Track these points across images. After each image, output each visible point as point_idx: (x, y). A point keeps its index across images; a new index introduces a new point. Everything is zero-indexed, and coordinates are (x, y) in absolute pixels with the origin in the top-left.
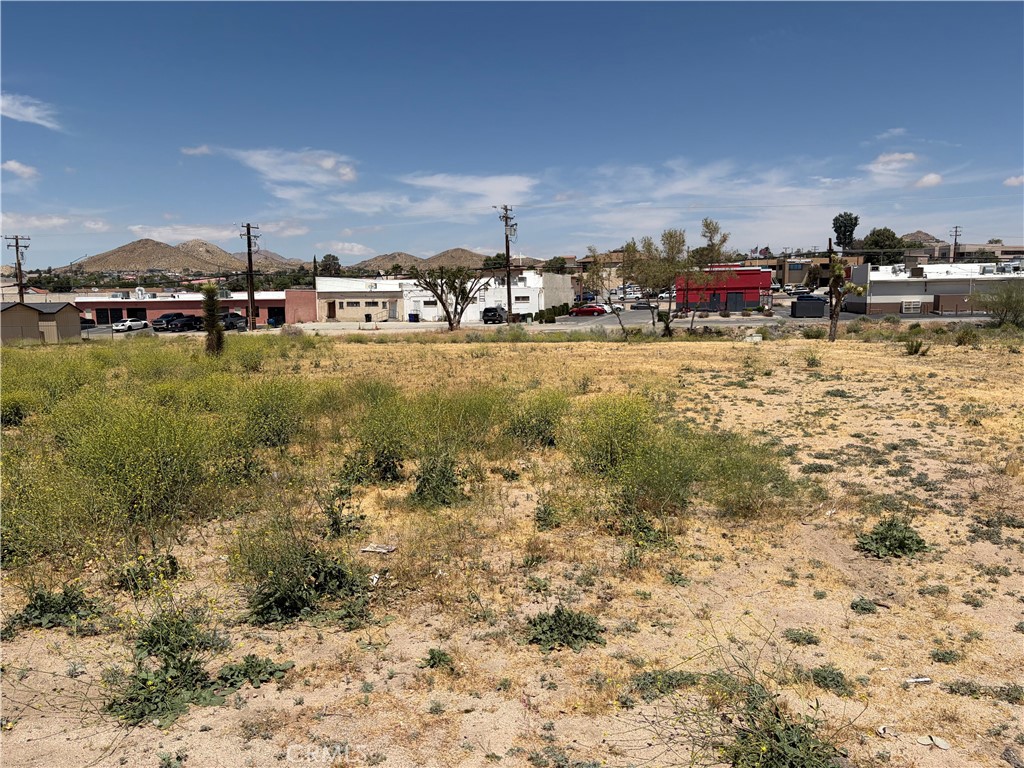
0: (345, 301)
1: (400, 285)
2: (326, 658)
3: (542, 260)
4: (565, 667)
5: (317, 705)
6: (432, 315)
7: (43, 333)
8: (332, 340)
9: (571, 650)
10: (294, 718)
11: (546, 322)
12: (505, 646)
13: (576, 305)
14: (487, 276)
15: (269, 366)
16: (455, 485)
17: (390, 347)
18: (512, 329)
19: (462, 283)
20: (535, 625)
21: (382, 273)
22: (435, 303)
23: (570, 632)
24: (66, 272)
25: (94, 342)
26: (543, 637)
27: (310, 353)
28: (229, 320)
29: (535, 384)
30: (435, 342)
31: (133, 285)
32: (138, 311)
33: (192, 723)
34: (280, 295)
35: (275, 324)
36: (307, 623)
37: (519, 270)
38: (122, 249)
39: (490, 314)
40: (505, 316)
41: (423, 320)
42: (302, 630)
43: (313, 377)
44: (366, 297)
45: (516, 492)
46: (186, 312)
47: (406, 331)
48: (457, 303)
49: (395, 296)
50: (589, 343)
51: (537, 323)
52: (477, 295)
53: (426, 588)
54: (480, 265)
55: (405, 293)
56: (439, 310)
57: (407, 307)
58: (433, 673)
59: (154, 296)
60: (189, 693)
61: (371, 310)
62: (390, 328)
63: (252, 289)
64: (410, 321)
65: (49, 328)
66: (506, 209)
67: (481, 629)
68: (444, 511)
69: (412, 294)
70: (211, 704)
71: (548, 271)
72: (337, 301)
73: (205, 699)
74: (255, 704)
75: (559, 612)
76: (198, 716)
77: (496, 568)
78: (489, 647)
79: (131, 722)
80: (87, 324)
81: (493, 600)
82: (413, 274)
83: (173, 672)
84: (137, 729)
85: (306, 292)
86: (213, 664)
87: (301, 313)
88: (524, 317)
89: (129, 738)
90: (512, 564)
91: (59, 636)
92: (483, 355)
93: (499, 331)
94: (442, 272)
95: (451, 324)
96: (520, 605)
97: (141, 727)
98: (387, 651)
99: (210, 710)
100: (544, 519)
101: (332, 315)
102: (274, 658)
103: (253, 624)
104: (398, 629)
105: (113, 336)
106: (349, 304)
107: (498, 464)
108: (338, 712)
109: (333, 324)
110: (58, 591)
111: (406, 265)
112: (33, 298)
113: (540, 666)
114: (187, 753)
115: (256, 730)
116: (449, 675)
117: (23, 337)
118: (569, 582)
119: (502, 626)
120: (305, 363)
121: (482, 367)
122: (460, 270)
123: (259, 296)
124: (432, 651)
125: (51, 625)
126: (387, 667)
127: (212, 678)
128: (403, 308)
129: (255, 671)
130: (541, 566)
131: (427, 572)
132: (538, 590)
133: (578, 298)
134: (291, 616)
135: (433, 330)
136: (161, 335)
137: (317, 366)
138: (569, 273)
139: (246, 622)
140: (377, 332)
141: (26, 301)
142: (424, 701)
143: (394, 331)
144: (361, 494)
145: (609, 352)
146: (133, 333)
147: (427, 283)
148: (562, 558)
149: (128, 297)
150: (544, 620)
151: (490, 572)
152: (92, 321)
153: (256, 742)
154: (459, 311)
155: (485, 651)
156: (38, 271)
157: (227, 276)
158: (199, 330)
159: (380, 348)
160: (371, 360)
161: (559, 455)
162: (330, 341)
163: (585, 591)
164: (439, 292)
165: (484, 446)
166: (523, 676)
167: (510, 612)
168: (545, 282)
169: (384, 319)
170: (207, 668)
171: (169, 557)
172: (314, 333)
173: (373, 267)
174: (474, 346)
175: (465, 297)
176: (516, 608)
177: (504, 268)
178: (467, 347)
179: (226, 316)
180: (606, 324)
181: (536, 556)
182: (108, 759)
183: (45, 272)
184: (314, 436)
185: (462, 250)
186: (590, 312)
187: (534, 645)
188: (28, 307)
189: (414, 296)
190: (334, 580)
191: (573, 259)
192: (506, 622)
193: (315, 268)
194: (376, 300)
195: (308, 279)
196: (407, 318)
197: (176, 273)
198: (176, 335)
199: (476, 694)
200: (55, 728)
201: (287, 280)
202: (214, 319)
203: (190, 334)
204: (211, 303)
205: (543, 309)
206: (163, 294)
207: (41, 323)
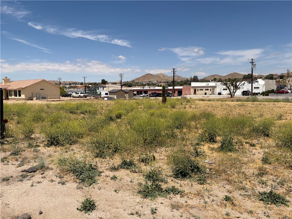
0: (199, 89)
1: (216, 84)
2: (193, 191)
3: (264, 75)
4: (273, 211)
5: (191, 204)
6: (225, 93)
7: (125, 97)
8: (195, 100)
9: (275, 206)
10: (185, 206)
11: (265, 95)
12: (251, 199)
13: (277, 90)
14: (244, 81)
15: (178, 107)
16: (233, 146)
17: (212, 102)
18: (253, 97)
19: (236, 83)
20: (262, 195)
21: (210, 81)
22: (226, 89)
23: (275, 199)
24: (131, 82)
25: (136, 99)
26: (265, 199)
27: (189, 104)
28: (167, 94)
29: (261, 116)
30: (226, 101)
31: (145, 85)
32: (146, 92)
33: (158, 201)
34: (181, 87)
35: (179, 96)
36: (188, 180)
37: (256, 79)
38: (143, 76)
39: (245, 93)
40: (250, 93)
41: (223, 94)
42: (187, 182)
43: (190, 110)
44: (205, 88)
45: (254, 151)
46: (157, 92)
47: (217, 98)
48: (234, 89)
49: (214, 87)
50: (282, 103)
51: (262, 96)
52: (241, 87)
53: (224, 176)
54: (242, 77)
55: (217, 86)
56: (228, 91)
57: (217, 90)
58: (226, 203)
59: (150, 88)
60: (158, 193)
61: (207, 91)
62: (212, 97)
63: (174, 86)
64: (218, 95)
65: (127, 96)
66: (252, 60)
67: (243, 192)
68: (229, 154)
69: (219, 87)
70: (163, 197)
71: (267, 79)
72: (197, 89)
73: (162, 195)
74: (174, 200)
75: (271, 192)
76: (160, 199)
77: (247, 174)
78: (245, 199)
79: (144, 197)
80: (135, 95)
81: (247, 184)
82: (220, 81)
83: (154, 186)
84: (145, 199)
85: (188, 86)
86: (164, 186)
87: (186, 92)
88: (257, 94)
89: (143, 201)
90: (253, 174)
91: (128, 172)
92: (242, 106)
93: (248, 98)
94: (229, 80)
95: (231, 96)
96: (256, 187)
97: (146, 199)
98: (211, 193)
99: (163, 198)
100: (265, 161)
101: (195, 93)
102: (179, 188)
103: (174, 177)
104: (215, 187)
105: (140, 98)
106: (200, 90)
107: (248, 141)
108: (197, 208)
109: (195, 95)
110: (128, 160)
111: (218, 78)
112: (124, 88)
113: (263, 209)
114: (157, 209)
115: (175, 207)
116: (232, 205)
117: (121, 98)
118: (275, 183)
119: (250, 193)
120: (187, 106)
121: (242, 109)
122: (235, 79)
123: (176, 88)
124: (226, 196)
125: (126, 168)
126: (212, 198)
127: (164, 190)
128: (216, 91)
129: (174, 191)
130: (264, 176)
131: (225, 171)
132: (263, 184)
133: (278, 87)
134: (184, 177)
135: (226, 97)
136: (151, 98)
137: (190, 107)
138: (275, 79)
139: (172, 176)
140: (208, 98)
141: (122, 89)
142: (224, 211)
143: (213, 98)
144: (203, 145)
145: (290, 106)
146: (144, 97)
147: (224, 83)
148: (272, 175)
149: (144, 88)
150: (265, 194)
151: (245, 175)
152: (136, 94)
153: (175, 210)
154: (234, 92)
155: (244, 199)
156: (125, 82)
157: (167, 82)
158: (160, 97)
159: (209, 102)
160: (206, 106)
161: (271, 140)
162: (194, 100)
163: (281, 187)
164: (228, 86)
165: (244, 135)
166: (257, 210)
167: (253, 189)
168: (265, 82)
169: (210, 94)
170: (162, 187)
171: (153, 156)
172: (190, 98)
173: (208, 79)
174: (239, 103)
175: (236, 88)
176: (255, 188)
177: (251, 78)
178: (237, 103)
179: (167, 93)
180: (289, 96)
181: (262, 173)
182: (138, 205)
184: (189, 127)
185: (236, 73)
186: (283, 92)
187: (261, 201)
188: (123, 91)
189: (220, 87)
190: (196, 169)
191: (276, 75)
192: (251, 192)
193: (191, 80)
194: (208, 89)
195: (189, 83)
196: (217, 94)
197: (155, 82)
198: (154, 98)
199: (241, 213)
200: (127, 194)
201: (183, 83)
202: (164, 94)
203: (158, 98)
204: (164, 90)
205: (264, 91)
206: (152, 87)
207: (125, 94)
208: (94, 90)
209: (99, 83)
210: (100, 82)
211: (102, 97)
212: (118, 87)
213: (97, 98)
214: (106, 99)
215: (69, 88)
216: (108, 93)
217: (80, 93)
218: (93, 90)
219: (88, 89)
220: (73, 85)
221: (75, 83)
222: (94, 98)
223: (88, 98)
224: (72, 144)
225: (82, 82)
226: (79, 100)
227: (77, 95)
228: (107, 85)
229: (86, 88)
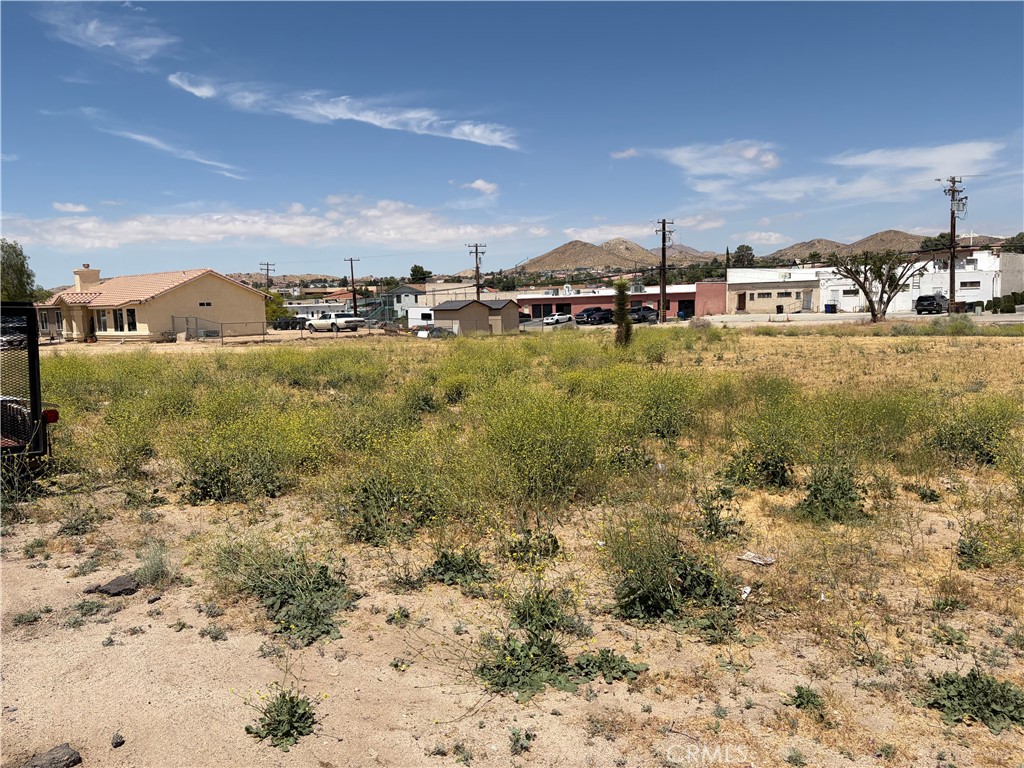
0: (756, 292)
1: (817, 274)
2: (681, 669)
3: (1001, 237)
4: (975, 748)
5: (664, 717)
6: (853, 305)
7: (491, 326)
8: (739, 333)
9: (987, 729)
10: (638, 726)
11: (1002, 312)
12: (894, 703)
14: (923, 260)
15: (672, 358)
16: (852, 500)
17: (801, 340)
18: (953, 320)
19: (891, 269)
20: (938, 686)
21: (798, 262)
22: (856, 292)
23: (988, 705)
24: (513, 273)
25: (529, 333)
26: (948, 703)
27: (716, 346)
28: (641, 313)
29: (978, 386)
30: (853, 335)
31: (562, 283)
32: (564, 306)
33: (545, 703)
34: (691, 288)
35: (684, 317)
36: (668, 626)
37: (968, 250)
38: (556, 251)
39: (926, 303)
40: (945, 305)
41: (842, 311)
42: (663, 632)
43: (713, 369)
44: (778, 287)
45: (935, 516)
46: (604, 307)
47: (821, 323)
48: (883, 291)
49: (810, 286)
51: (989, 312)
52: (910, 282)
53: (803, 614)
54: (917, 247)
55: (822, 282)
56: (861, 300)
57: (823, 297)
58: (797, 715)
59: (578, 292)
60: (547, 674)
61: (784, 301)
62: (803, 320)
63: (665, 283)
64: (826, 312)
65: (496, 321)
66: (953, 181)
67: (865, 675)
68: (837, 528)
69: (830, 283)
70: (564, 689)
71: (1009, 251)
72: (748, 293)
73: (560, 682)
74: (605, 700)
75: (973, 676)
76: (552, 698)
77: (895, 604)
78: (874, 700)
79: (495, 688)
80: (524, 318)
81: (887, 644)
82: (833, 261)
83: (534, 649)
84: (499, 697)
85: (716, 284)
86: (573, 649)
87: (711, 305)
88: (971, 306)
89: (491, 704)
90: (918, 604)
91: (454, 594)
92: (911, 350)
93: (936, 323)
94: (867, 258)
95: (874, 315)
96: (921, 656)
97: (502, 696)
98: (748, 675)
99: (563, 694)
100: (968, 555)
101: (741, 307)
102: (630, 656)
103: (617, 617)
104: (764, 652)
105: (543, 329)
106: (760, 295)
107: (913, 480)
108: (684, 731)
109: (743, 316)
110: (459, 553)
111: (825, 252)
112: (488, 296)
113: (938, 740)
114: (536, 732)
115: (602, 727)
116: (818, 722)
117: (477, 329)
118: (995, 640)
119: (894, 677)
120: (709, 356)
121: (909, 364)
122: (889, 254)
123: (671, 289)
124: (799, 689)
125: (451, 582)
126: (747, 694)
127: (571, 663)
128: (818, 299)
129: (607, 665)
130: (957, 613)
131: (808, 595)
132: (950, 643)
134: (654, 616)
135: (852, 321)
136: (581, 327)
137: (720, 359)
139: (610, 613)
140: (788, 324)
141: (481, 299)
142: (783, 745)
143: (807, 323)
144: (746, 497)
146: (559, 326)
147: (847, 271)
148: (989, 608)
149: (557, 294)
150: (952, 682)
151: (887, 609)
152: (528, 316)
153: (599, 740)
154: (885, 299)
155: (867, 703)
156: (492, 273)
157: (642, 271)
158: (610, 323)
159: (789, 341)
160: (777, 354)
161: (999, 477)
162: (737, 334)
163: (1017, 655)
164: (862, 280)
165: (897, 458)
166: (913, 746)
167: (907, 663)
168: (1003, 264)
169: (797, 310)
170: (568, 652)
172: (722, 325)
173: (789, 256)
174: (901, 340)
175: (894, 285)
176: (916, 659)
177: (948, 250)
178: (891, 340)
179: (639, 310)
181: (951, 599)
182: (470, 719)
183: (498, 274)
184: (704, 431)
185: (895, 232)
187: (935, 711)
188: (482, 304)
189: (831, 285)
190: (700, 586)
192: (900, 674)
193: (728, 259)
194: (789, 290)
195: (720, 271)
196: (823, 308)
197: (599, 270)
198: (594, 327)
199: (849, 754)
200: (436, 678)
201: (699, 273)
202: (624, 313)
203: (606, 326)
204: (621, 298)
205: (999, 296)
206: (586, 290)
207: (490, 318)
208: (385, 305)
209: (403, 279)
210: (408, 275)
211: (410, 326)
212: (467, 293)
213: (391, 331)
214: (423, 334)
215: (299, 298)
216: (432, 312)
217: (333, 315)
218: (380, 303)
219: (363, 302)
220: (316, 287)
221: (320, 281)
222: (383, 331)
223: (362, 331)
224: (278, 494)
225: (345, 278)
226: (332, 338)
227: (324, 322)
228: (428, 287)
229: (358, 296)
